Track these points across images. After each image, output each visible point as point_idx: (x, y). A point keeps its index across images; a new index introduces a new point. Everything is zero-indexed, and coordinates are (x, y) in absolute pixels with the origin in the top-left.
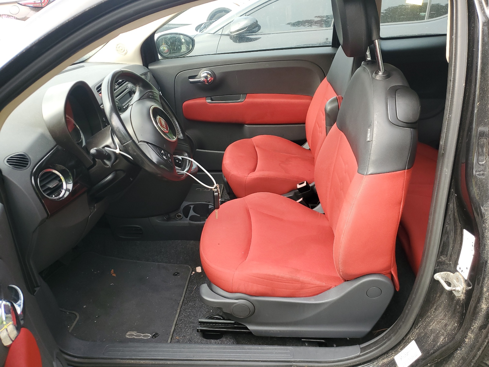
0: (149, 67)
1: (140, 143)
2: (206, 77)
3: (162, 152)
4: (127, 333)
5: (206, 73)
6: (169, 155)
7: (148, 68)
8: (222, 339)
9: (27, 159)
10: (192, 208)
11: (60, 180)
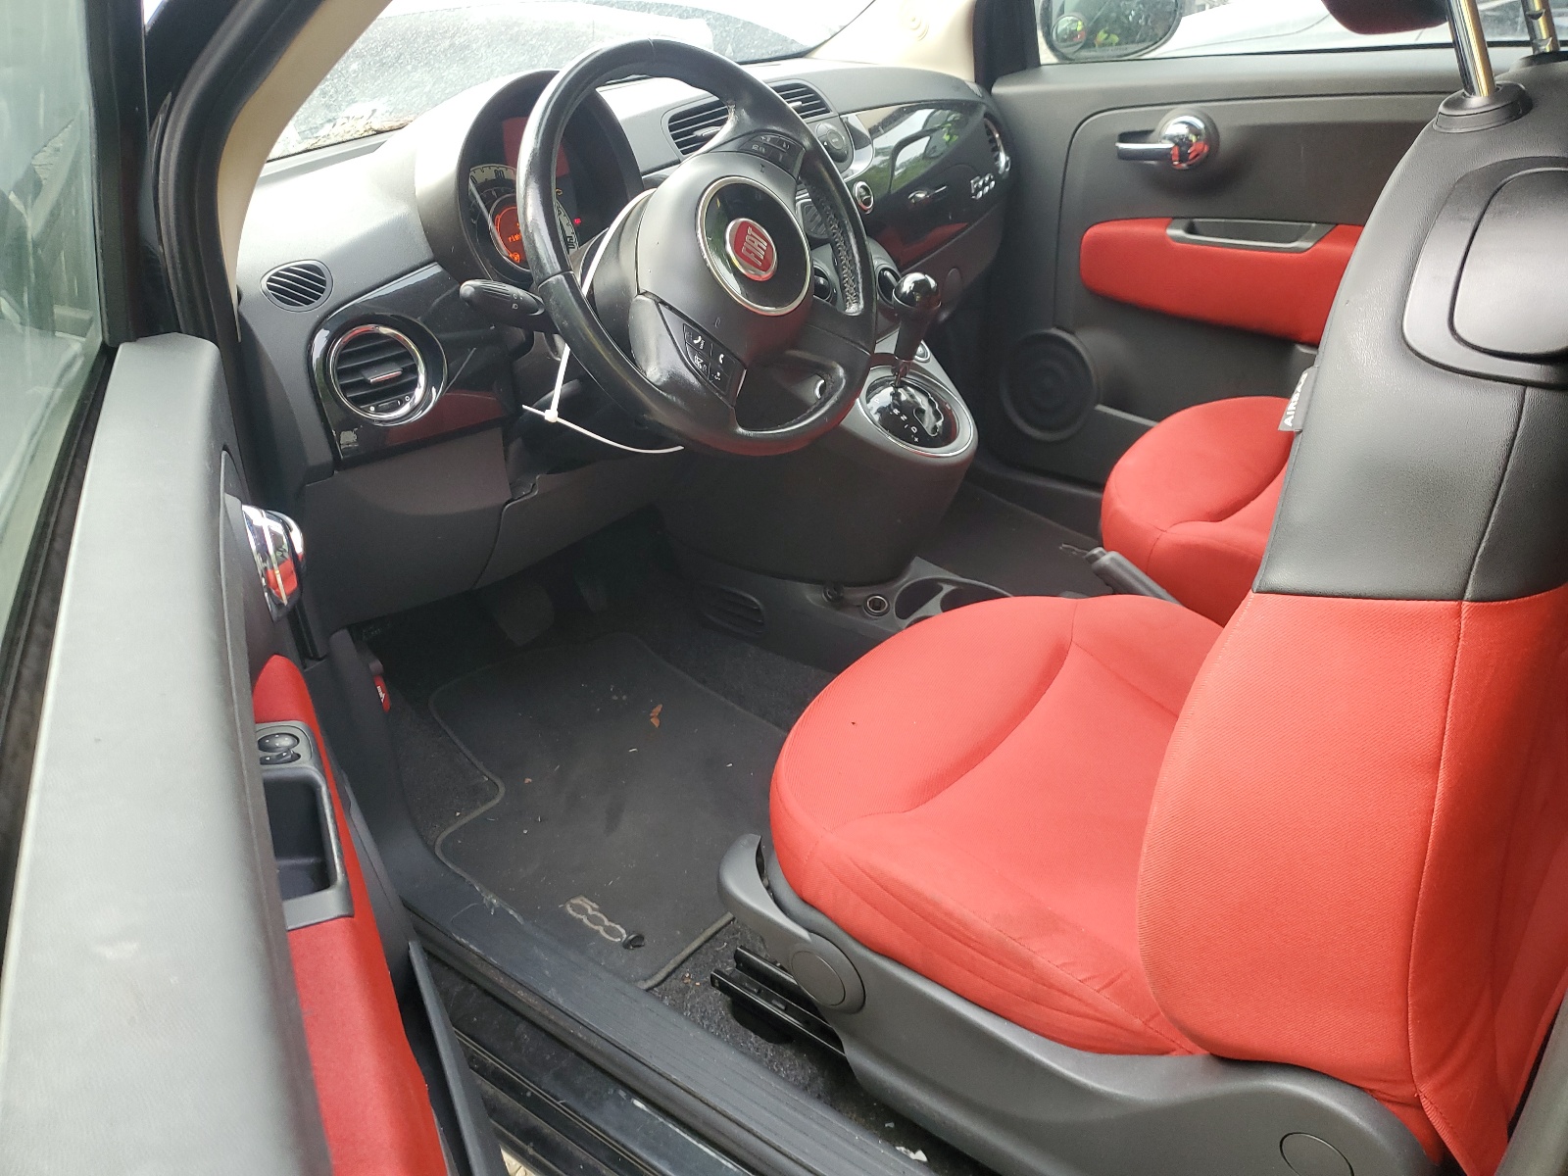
0: (996, 90)
1: (640, 297)
2: (1181, 143)
3: (696, 342)
4: (573, 897)
5: (1183, 122)
6: (722, 356)
7: (989, 90)
8: (781, 1048)
9: (323, 283)
10: (941, 595)
11: (414, 370)
